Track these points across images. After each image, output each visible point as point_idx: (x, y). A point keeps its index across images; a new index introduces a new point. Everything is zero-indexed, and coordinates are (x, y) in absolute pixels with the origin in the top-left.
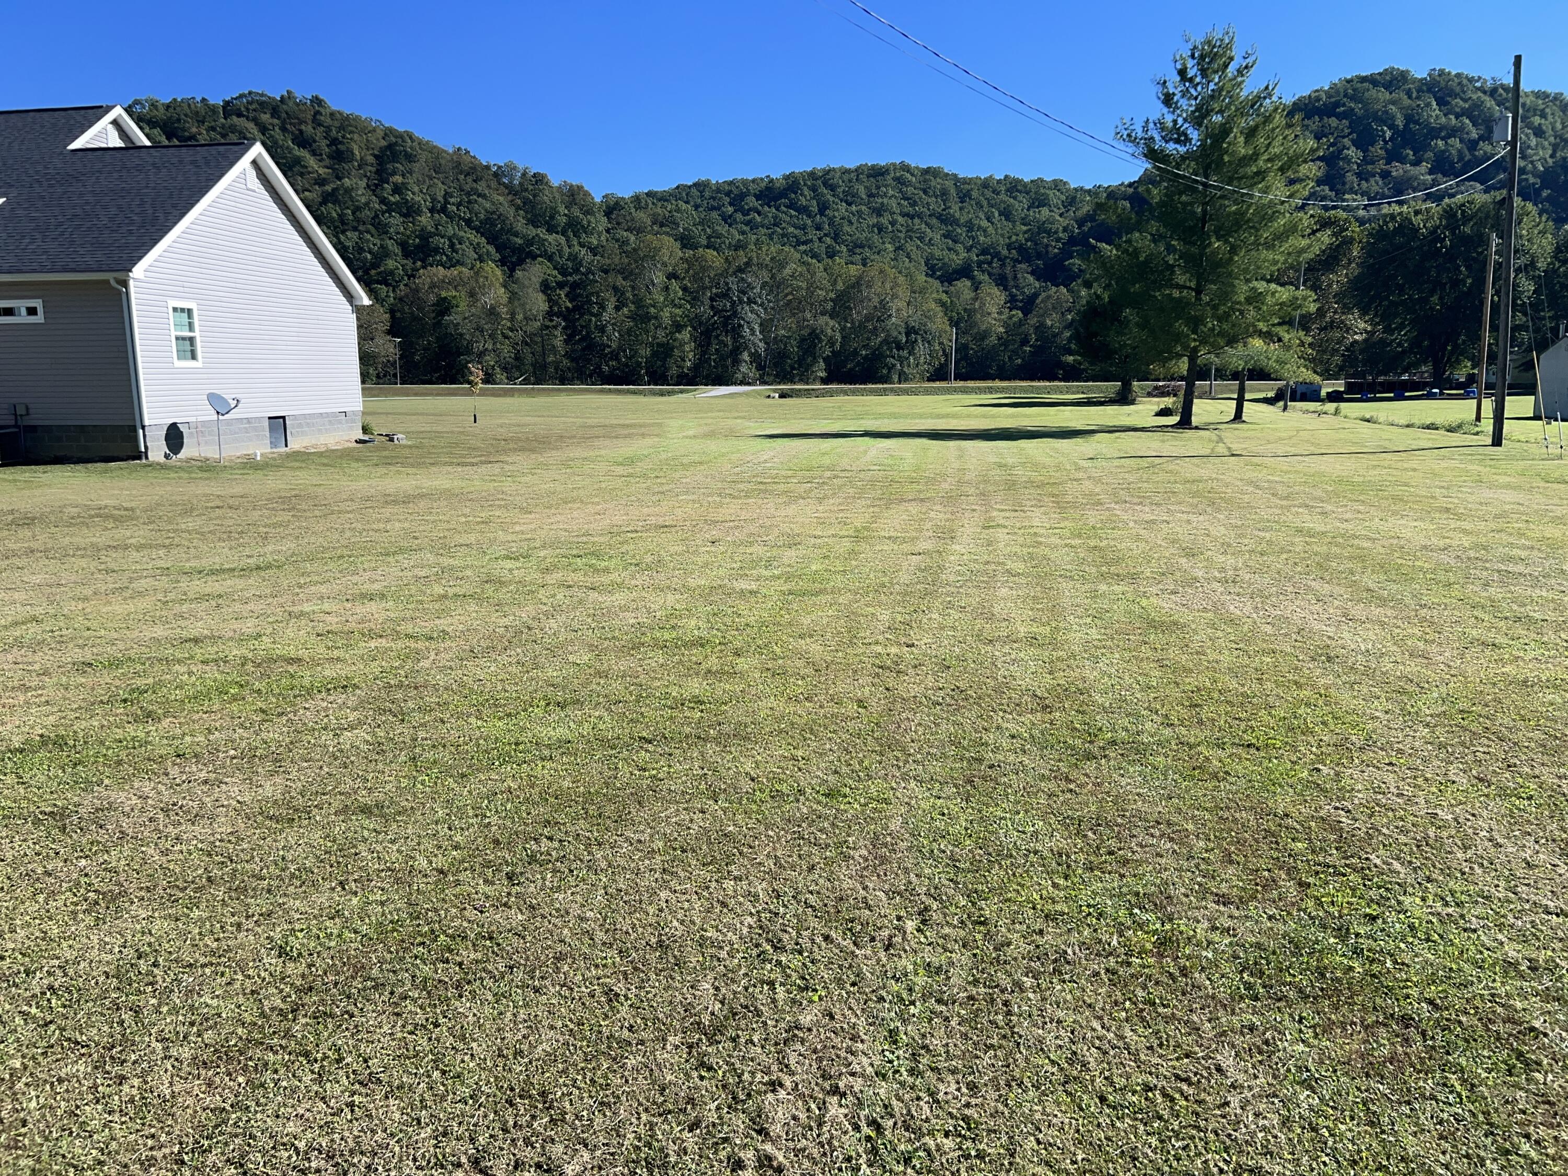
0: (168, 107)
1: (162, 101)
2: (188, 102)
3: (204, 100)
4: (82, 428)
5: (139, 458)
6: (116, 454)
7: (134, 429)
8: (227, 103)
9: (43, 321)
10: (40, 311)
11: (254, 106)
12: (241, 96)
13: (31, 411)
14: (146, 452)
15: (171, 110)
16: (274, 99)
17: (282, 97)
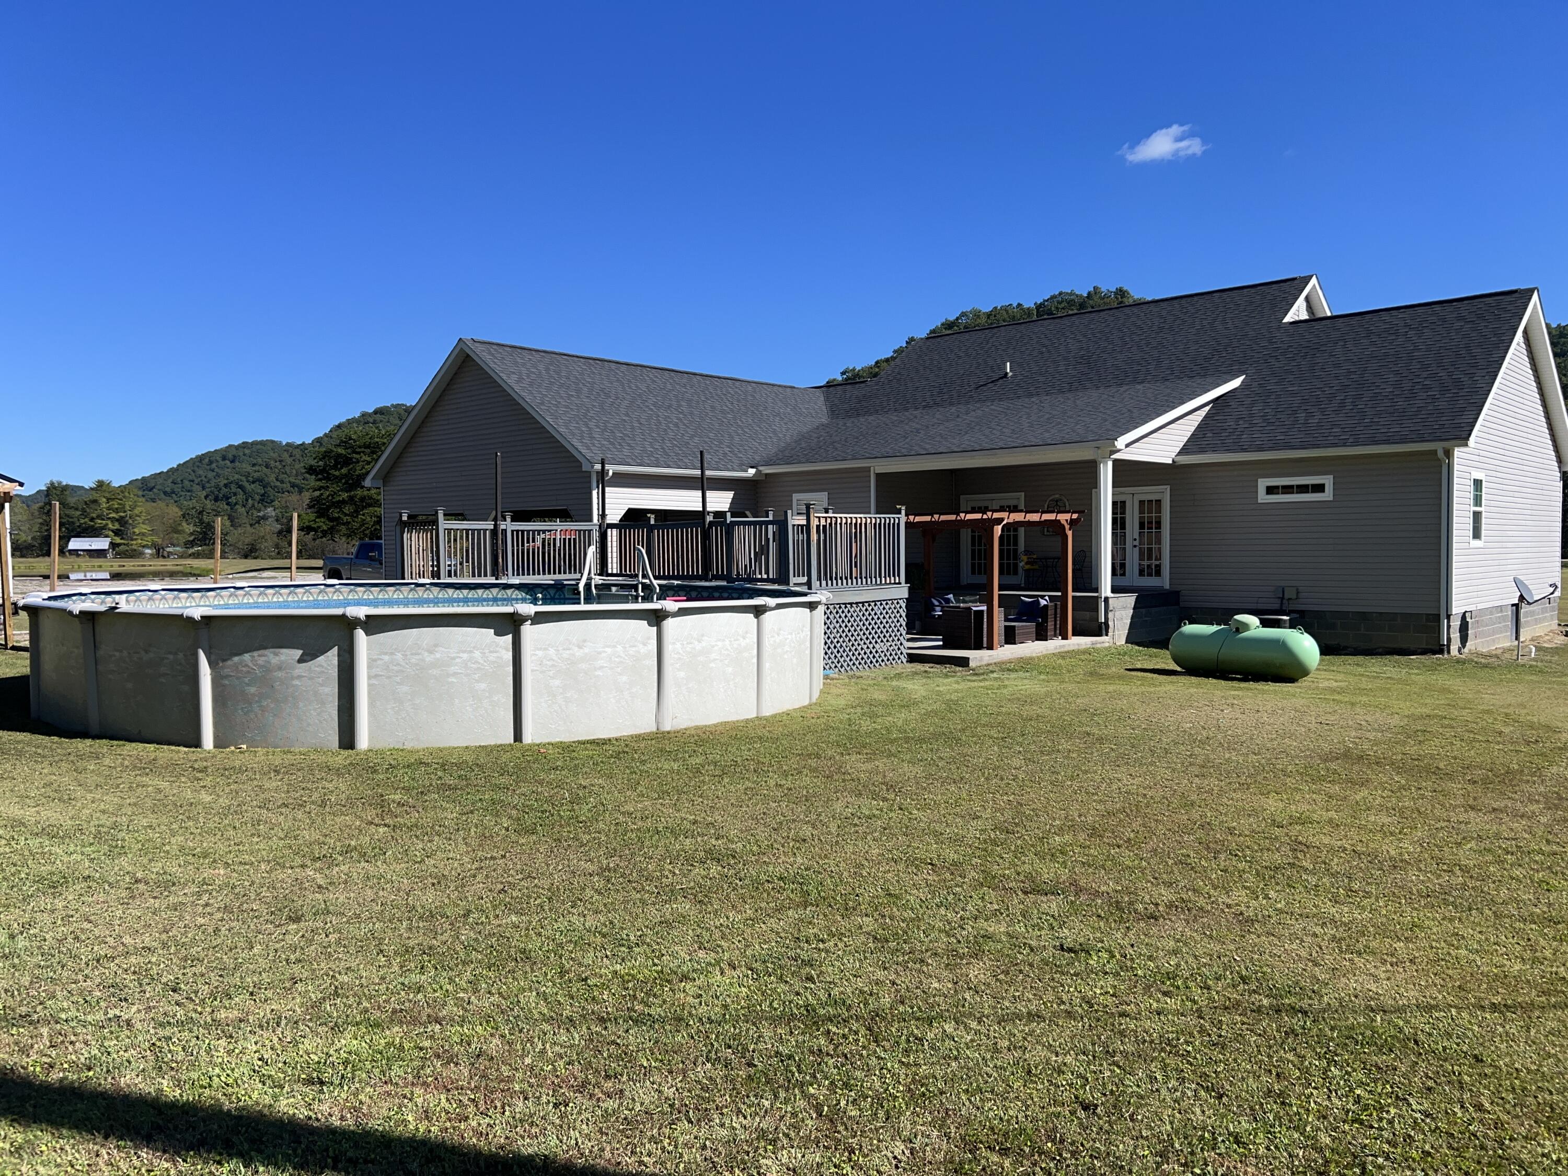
0: (989, 315)
1: (984, 311)
2: (1005, 309)
3: (1019, 305)
4: (1364, 616)
5: (1441, 652)
6: (1404, 646)
7: (1437, 618)
8: (1039, 307)
9: (1331, 499)
10: (1329, 488)
11: (1063, 305)
12: (1053, 297)
13: (1301, 595)
14: (1449, 646)
15: (992, 318)
16: (1081, 296)
17: (1089, 293)
